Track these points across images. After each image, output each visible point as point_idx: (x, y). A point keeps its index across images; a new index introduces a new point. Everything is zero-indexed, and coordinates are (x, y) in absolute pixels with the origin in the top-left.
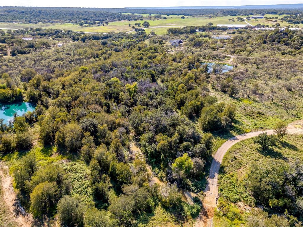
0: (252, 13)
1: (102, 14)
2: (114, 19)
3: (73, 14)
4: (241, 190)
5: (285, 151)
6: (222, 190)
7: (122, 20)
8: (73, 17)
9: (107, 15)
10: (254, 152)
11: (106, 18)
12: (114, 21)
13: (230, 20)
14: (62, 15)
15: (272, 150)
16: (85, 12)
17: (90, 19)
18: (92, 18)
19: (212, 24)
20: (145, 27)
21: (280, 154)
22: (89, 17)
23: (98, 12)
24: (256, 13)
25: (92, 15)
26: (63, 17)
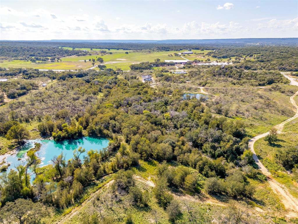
0: (181, 49)
1: (49, 50)
2: (64, 55)
3: (17, 50)
4: (276, 165)
5: (281, 143)
6: (267, 167)
7: (71, 55)
8: (18, 54)
9: (54, 51)
10: (267, 146)
11: (54, 54)
12: (64, 57)
13: (169, 55)
14: (6, 52)
15: (274, 143)
16: (30, 48)
17: (38, 55)
18: (39, 54)
19: (160, 60)
20: (100, 62)
21: (279, 145)
22: (36, 53)
23: (44, 48)
24: (184, 49)
25: (39, 51)
26: (7, 54)
